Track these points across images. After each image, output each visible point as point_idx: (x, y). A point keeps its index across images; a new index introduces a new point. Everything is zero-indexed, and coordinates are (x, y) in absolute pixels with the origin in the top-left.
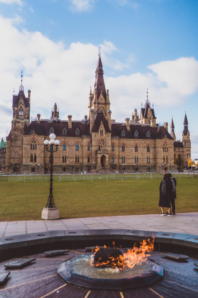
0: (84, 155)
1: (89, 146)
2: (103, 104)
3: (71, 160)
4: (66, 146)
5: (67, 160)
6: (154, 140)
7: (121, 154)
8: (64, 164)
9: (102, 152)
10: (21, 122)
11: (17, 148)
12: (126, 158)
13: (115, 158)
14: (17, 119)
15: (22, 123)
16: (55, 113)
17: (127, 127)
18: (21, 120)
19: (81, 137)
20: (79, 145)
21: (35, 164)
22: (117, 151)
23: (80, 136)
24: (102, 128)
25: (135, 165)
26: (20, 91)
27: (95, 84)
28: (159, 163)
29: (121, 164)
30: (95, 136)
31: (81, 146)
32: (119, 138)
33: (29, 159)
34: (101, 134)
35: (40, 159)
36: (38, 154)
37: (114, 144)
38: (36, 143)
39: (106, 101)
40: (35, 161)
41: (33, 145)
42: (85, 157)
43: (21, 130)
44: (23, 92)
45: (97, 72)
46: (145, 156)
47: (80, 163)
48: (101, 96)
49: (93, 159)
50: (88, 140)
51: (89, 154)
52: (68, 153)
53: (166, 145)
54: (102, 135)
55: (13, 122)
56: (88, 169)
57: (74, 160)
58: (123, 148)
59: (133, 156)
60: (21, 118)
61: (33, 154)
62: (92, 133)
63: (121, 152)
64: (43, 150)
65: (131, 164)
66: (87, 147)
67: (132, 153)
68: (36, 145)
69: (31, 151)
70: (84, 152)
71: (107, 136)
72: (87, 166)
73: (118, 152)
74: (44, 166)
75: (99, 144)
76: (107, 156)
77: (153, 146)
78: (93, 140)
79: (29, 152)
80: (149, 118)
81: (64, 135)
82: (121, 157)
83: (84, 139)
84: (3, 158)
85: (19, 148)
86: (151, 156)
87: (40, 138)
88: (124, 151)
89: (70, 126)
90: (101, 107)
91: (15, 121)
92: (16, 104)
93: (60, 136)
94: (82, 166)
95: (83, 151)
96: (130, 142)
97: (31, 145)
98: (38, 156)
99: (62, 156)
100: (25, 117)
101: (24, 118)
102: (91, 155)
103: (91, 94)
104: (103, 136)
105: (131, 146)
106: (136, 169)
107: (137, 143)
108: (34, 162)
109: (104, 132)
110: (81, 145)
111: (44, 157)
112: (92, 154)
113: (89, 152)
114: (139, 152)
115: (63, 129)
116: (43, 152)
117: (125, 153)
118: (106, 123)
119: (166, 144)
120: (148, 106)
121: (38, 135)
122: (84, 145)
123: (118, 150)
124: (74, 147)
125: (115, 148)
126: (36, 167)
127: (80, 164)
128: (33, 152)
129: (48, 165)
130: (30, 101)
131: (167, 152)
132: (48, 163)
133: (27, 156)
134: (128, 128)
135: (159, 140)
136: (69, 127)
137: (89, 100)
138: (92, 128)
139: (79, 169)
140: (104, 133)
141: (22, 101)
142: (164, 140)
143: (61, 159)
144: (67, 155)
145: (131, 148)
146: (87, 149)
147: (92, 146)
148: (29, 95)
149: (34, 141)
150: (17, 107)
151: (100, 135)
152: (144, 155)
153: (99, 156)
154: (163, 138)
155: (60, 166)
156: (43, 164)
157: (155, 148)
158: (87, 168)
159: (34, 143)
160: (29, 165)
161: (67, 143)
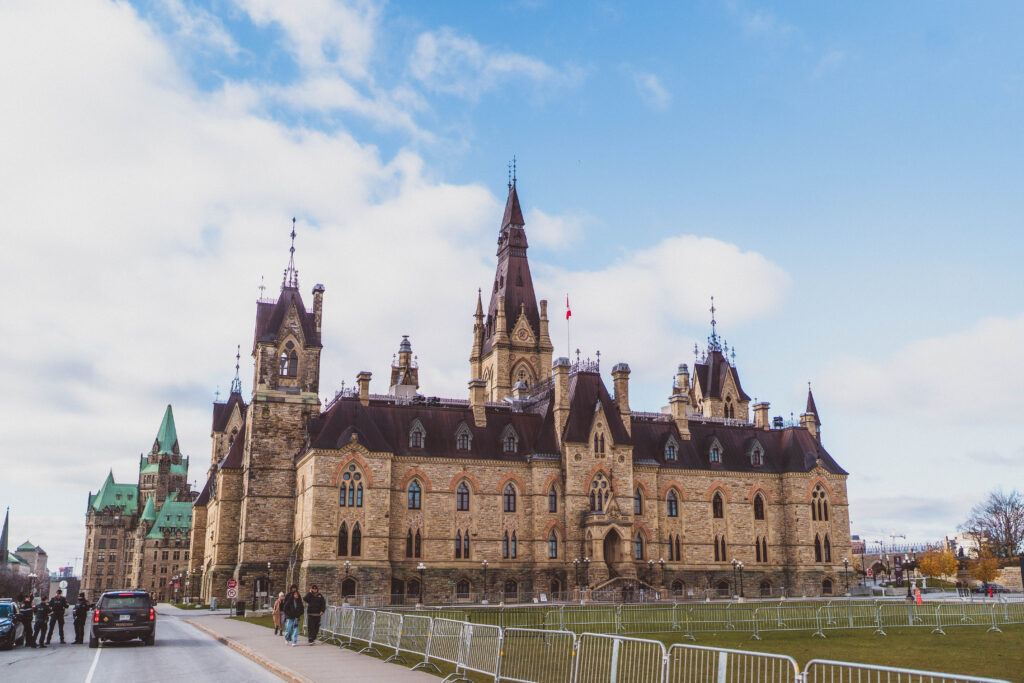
0: (536, 529)
1: (553, 496)
2: (527, 349)
3: (490, 549)
4: (468, 494)
5: (473, 550)
6: (777, 476)
7: (669, 527)
8: (462, 565)
9: (606, 518)
10: (287, 400)
11: (271, 500)
12: (686, 541)
13: (649, 542)
14: (273, 388)
15: (293, 405)
16: (406, 373)
17: (678, 425)
18: (288, 393)
19: (524, 460)
20: (518, 492)
21: (358, 563)
22: (655, 515)
23: (521, 456)
24: (601, 427)
25: (718, 568)
26: (285, 288)
27: (496, 283)
28: (801, 562)
29: (668, 566)
30: (578, 457)
31: (522, 495)
32: (660, 468)
33: (334, 545)
34: (596, 451)
35: (374, 543)
36: (368, 526)
37: (643, 488)
38: (363, 480)
39: (538, 339)
40: (357, 551)
41: (350, 490)
42: (541, 538)
43: (286, 432)
44: (296, 289)
45: (506, 243)
46: (749, 536)
47: (522, 559)
48: (523, 322)
49: (569, 544)
50: (552, 471)
51: (555, 526)
52: (475, 522)
53: (822, 495)
54: (599, 453)
55: (261, 402)
56: (552, 584)
57: (500, 547)
58: (673, 503)
59: (710, 536)
60: (288, 387)
61: (348, 524)
62: (563, 445)
63: (666, 518)
64: (388, 509)
65: (703, 567)
66: (547, 500)
67: (702, 523)
68: (361, 490)
69: (343, 511)
70: (537, 517)
71: (617, 456)
72: (548, 572)
73: (656, 520)
74: (389, 572)
75: (592, 488)
76: (625, 533)
77: (774, 497)
78: (568, 471)
79: (335, 517)
80: (724, 399)
81: (463, 454)
82: (667, 537)
83: (535, 470)
84: (108, 544)
85: (276, 500)
86: (772, 537)
87: (377, 463)
88: (677, 516)
89: (481, 420)
90: (523, 359)
91: (267, 397)
92: (272, 335)
93: (447, 457)
94: (530, 571)
95: (531, 513)
96: (697, 484)
97: (343, 489)
98: (368, 534)
99: (453, 534)
100: (303, 382)
101: (298, 388)
102: (563, 530)
103: (480, 316)
104: (603, 456)
105: (700, 498)
106: (722, 584)
107: (721, 485)
108: (353, 554)
109: (609, 441)
110: (523, 490)
111: (390, 538)
112: (568, 524)
113: (553, 516)
114: (729, 522)
115: (455, 428)
116: (387, 516)
117: (681, 522)
118: (613, 410)
119: (822, 490)
120: (716, 355)
121: (370, 451)
122: (538, 489)
123: (656, 510)
124: (500, 498)
125: (647, 502)
126: (361, 576)
127: (521, 565)
128: (350, 516)
129: (403, 569)
130: (320, 326)
131: (826, 519)
132: (402, 559)
133: (325, 533)
134: (685, 431)
135: (798, 475)
136: (477, 423)
137: (473, 335)
138: (565, 428)
139: (519, 585)
140: (607, 448)
141: (293, 322)
142: (813, 476)
143: (452, 546)
144: (474, 528)
145: (702, 506)
146: (546, 506)
147: (564, 496)
148: (318, 303)
149: (352, 473)
150: (276, 346)
151: (593, 455)
152: (748, 530)
153: (599, 532)
154: (810, 469)
155: (447, 573)
156: (387, 565)
157: (782, 503)
158: (549, 581)
159: (352, 482)
160: (333, 569)
161: (473, 485)
